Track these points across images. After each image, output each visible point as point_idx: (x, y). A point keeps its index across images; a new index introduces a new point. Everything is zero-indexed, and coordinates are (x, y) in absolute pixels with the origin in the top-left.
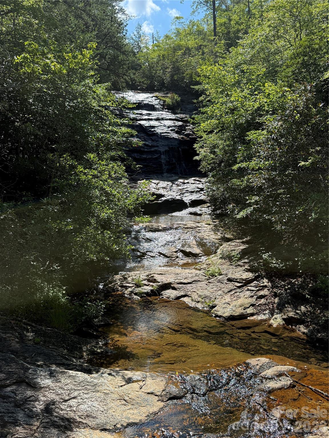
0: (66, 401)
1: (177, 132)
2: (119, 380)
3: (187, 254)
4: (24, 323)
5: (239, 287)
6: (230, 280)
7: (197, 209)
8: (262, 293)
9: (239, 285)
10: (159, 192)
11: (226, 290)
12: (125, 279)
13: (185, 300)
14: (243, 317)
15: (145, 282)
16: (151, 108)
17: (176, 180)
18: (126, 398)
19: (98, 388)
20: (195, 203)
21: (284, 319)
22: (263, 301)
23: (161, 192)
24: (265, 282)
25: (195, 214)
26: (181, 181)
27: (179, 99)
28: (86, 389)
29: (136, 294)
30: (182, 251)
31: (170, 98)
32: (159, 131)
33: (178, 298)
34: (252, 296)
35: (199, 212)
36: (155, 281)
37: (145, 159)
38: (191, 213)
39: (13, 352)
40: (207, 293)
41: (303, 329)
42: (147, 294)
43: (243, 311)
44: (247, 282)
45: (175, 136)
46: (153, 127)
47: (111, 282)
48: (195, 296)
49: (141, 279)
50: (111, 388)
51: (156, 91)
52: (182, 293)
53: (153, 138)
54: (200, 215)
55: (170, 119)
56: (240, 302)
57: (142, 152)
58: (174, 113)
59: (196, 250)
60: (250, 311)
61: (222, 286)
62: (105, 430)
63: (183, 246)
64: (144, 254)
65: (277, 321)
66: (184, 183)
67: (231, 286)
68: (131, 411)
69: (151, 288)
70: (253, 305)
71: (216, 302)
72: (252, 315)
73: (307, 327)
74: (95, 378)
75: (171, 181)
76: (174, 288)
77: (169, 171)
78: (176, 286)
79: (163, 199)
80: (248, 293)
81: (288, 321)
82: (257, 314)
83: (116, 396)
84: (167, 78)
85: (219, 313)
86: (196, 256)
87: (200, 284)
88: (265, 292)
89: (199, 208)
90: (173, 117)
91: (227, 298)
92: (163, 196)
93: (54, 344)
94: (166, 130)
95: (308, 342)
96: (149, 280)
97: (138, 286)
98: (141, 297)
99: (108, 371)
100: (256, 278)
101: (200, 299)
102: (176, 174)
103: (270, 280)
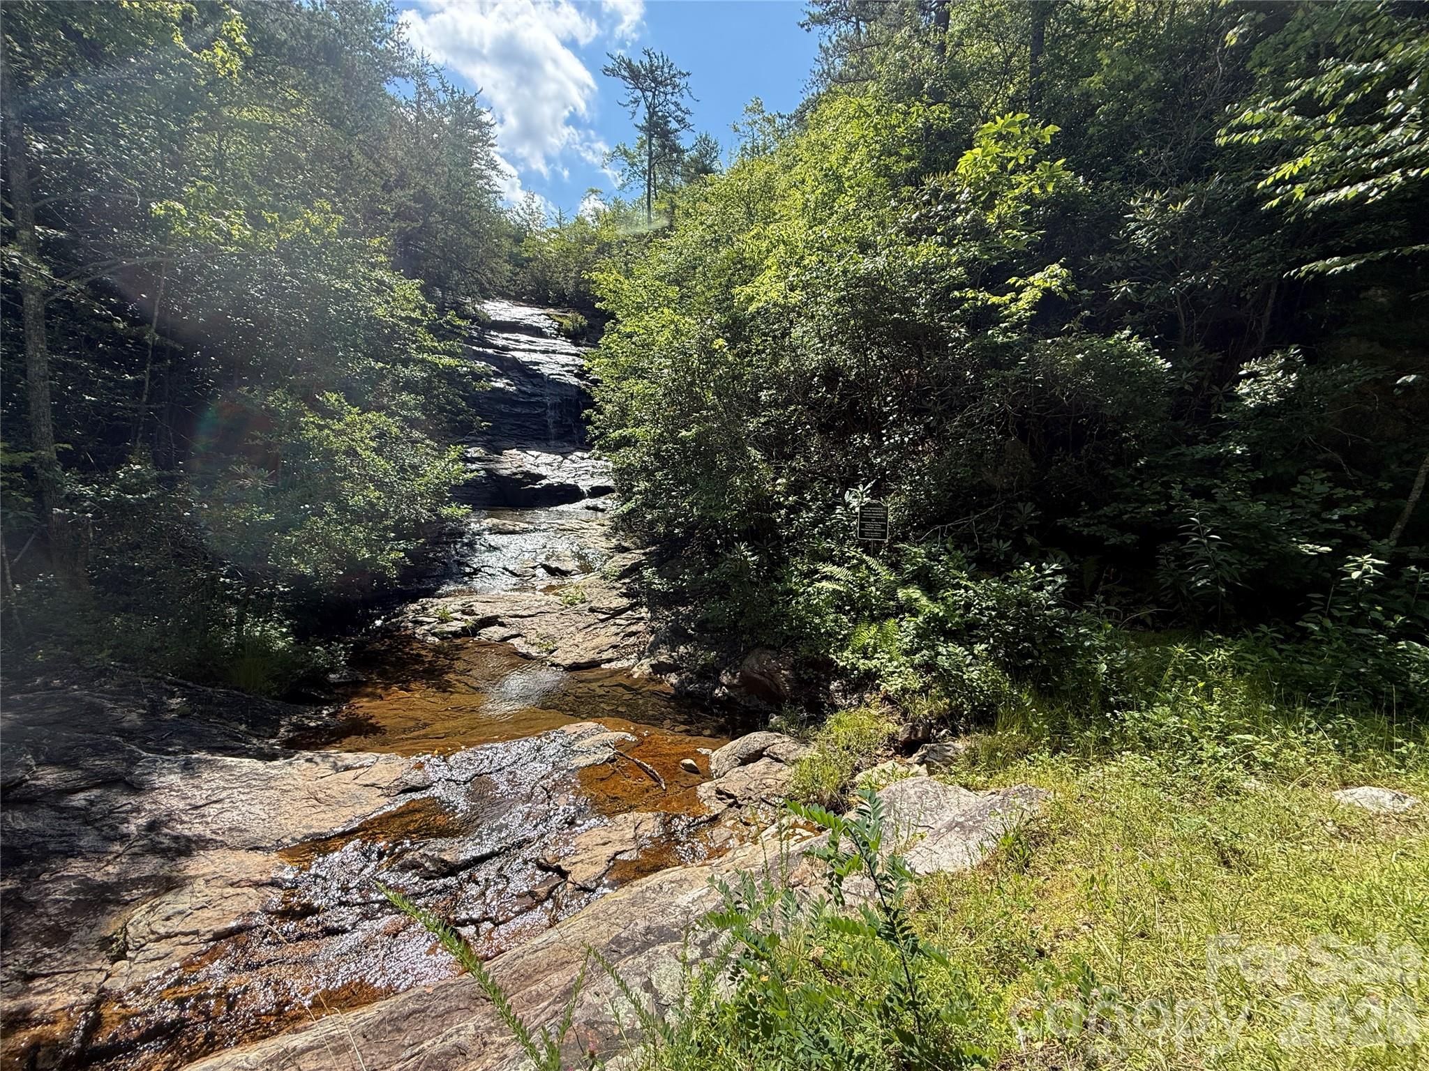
0: (197, 808)
1: (576, 375)
2: (324, 768)
3: (552, 571)
4: (170, 683)
5: (602, 621)
6: (592, 610)
7: (599, 502)
8: (633, 628)
9: (604, 617)
10: (536, 471)
11: (581, 625)
12: (424, 609)
13: (516, 642)
14: (594, 664)
15: (458, 615)
16: (537, 332)
17: (571, 453)
18: (321, 795)
19: (273, 784)
20: (597, 492)
21: (652, 666)
22: (632, 640)
23: (543, 470)
24: (644, 612)
25: (595, 509)
26: (579, 454)
27: (585, 323)
28: (249, 786)
29: (434, 634)
30: (544, 566)
31: (572, 319)
32: (545, 370)
33: (505, 639)
34: (617, 634)
35: (601, 507)
36: (472, 613)
37: (518, 415)
38: (588, 508)
39: (121, 732)
40: (551, 630)
41: (673, 679)
42: (455, 634)
43: (596, 657)
44: (618, 612)
45: (574, 381)
46: (537, 364)
47: (396, 616)
48: (532, 637)
49: (449, 609)
50: (300, 782)
51: (550, 306)
52: (514, 632)
53: (535, 381)
54: (603, 510)
55: (567, 354)
56: (597, 641)
57: (515, 404)
58: (577, 345)
59: (571, 565)
60: (605, 656)
61: (579, 619)
62: (258, 848)
63: (547, 559)
64: (476, 571)
65: (642, 669)
66: (583, 459)
67: (591, 618)
68: (322, 816)
69: (463, 624)
70: (614, 647)
71: (558, 644)
72: (609, 661)
73: (679, 675)
74: (275, 767)
75: (561, 454)
76: (502, 625)
77: (559, 438)
78: (505, 621)
79: (544, 482)
80: (614, 629)
81: (658, 668)
82: (618, 659)
83: (304, 794)
84: (570, 288)
85: (557, 661)
86: (565, 573)
87: (548, 617)
88: (640, 627)
89: (602, 499)
90: (573, 350)
91: (579, 638)
92: (544, 477)
93: (220, 715)
94: (558, 369)
95: (673, 697)
96: (464, 612)
97: (443, 620)
98: (442, 639)
99: (309, 754)
100: (632, 607)
101: (538, 640)
102: (572, 442)
103: (652, 610)
